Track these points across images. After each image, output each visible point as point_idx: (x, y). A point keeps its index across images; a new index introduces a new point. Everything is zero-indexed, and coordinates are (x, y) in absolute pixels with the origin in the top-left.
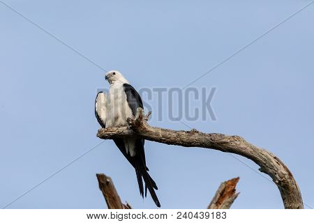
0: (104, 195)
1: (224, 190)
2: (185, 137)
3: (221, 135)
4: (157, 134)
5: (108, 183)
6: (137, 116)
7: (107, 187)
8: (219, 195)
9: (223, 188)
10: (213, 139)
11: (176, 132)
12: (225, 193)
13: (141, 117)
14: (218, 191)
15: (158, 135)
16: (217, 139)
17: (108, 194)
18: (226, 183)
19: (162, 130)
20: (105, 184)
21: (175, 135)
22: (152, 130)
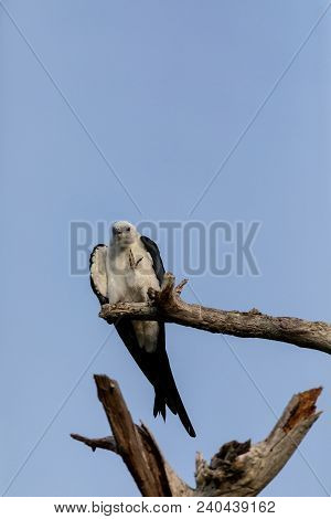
0: (106, 410)
1: (297, 408)
2: (239, 321)
3: (297, 321)
4: (195, 315)
5: (112, 389)
6: (164, 286)
7: (110, 396)
8: (289, 414)
9: (296, 403)
10: (284, 325)
11: (224, 313)
12: (299, 412)
13: (169, 288)
14: (288, 408)
15: (197, 317)
16: (291, 326)
17: (111, 406)
18: (300, 395)
19: (203, 309)
20: (107, 391)
21: (223, 317)
22: (187, 308)
